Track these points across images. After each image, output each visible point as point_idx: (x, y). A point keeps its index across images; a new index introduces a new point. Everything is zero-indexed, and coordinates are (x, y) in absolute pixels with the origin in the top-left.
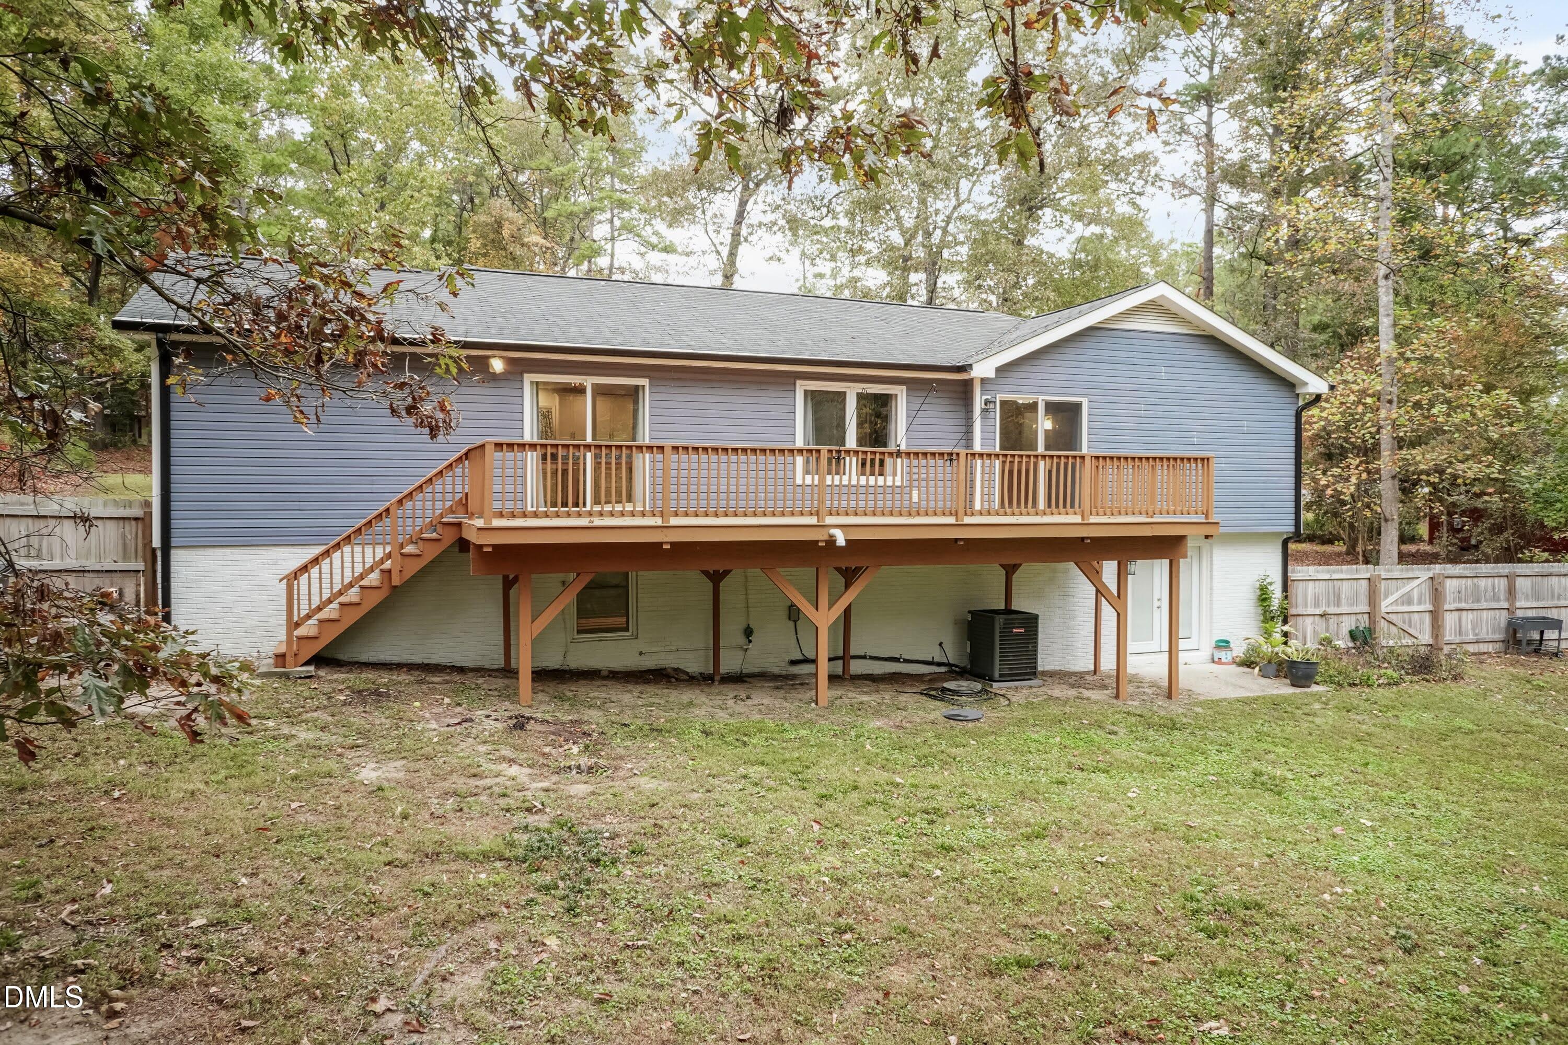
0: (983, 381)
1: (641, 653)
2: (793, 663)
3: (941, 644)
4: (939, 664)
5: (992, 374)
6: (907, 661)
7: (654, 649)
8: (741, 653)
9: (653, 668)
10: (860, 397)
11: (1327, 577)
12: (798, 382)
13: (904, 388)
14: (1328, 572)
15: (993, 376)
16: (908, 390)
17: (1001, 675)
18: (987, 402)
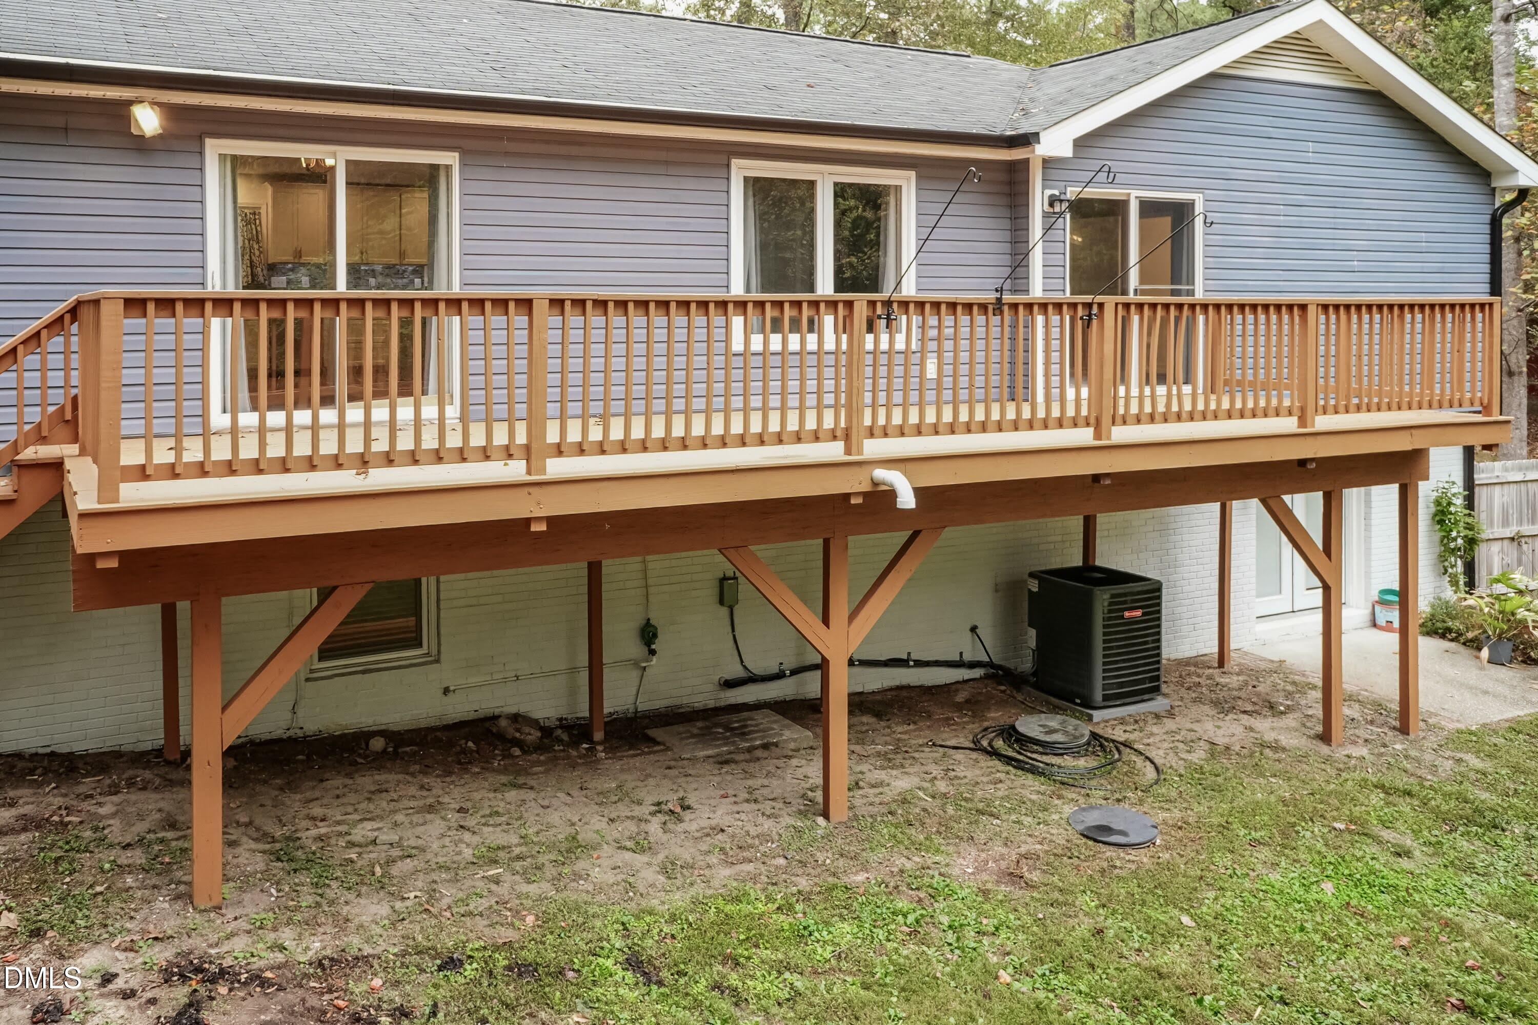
0: (1047, 163)
1: (446, 691)
2: (729, 684)
3: (973, 629)
4: (972, 665)
5: (1067, 151)
6: (919, 664)
7: (473, 680)
8: (635, 674)
9: (472, 716)
10: (841, 191)
11: (1519, 477)
12: (735, 162)
13: (912, 174)
14: (1520, 469)
15: (1069, 153)
16: (919, 178)
17: (1106, 698)
18: (1052, 202)
